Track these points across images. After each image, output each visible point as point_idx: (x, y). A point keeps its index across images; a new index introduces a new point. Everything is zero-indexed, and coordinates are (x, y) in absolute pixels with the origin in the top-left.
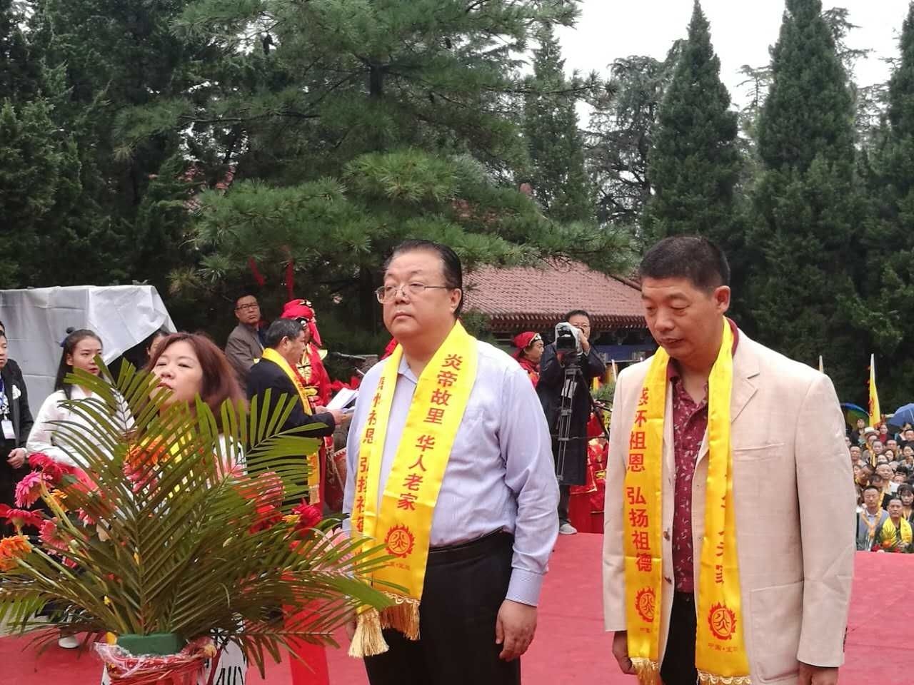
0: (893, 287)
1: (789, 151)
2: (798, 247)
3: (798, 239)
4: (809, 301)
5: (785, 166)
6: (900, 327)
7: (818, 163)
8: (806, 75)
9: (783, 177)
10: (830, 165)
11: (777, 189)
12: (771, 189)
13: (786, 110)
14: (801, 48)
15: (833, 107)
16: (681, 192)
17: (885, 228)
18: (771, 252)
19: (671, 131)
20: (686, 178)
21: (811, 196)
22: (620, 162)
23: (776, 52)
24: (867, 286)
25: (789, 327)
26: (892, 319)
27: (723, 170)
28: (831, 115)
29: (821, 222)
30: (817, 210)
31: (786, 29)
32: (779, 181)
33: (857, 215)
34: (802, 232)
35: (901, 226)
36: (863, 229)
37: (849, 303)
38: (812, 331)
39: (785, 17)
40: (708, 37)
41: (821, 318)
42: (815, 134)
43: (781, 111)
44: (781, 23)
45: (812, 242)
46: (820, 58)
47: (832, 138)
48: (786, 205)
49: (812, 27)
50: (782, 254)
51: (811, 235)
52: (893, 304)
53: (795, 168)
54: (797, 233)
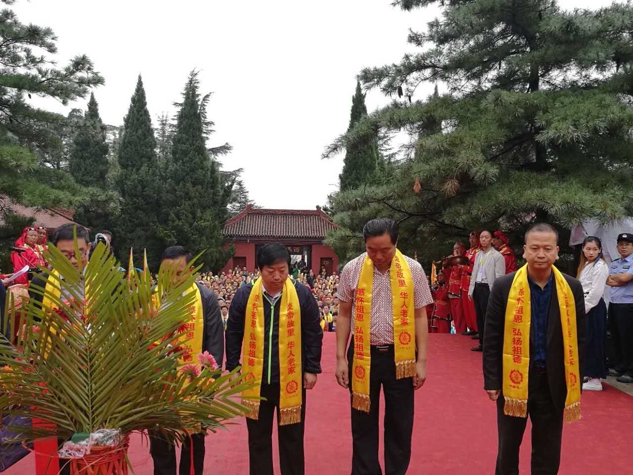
0: (173, 222)
1: (132, 162)
2: (135, 203)
3: (135, 199)
4: (138, 225)
5: (130, 168)
6: (176, 238)
7: (144, 168)
8: (140, 132)
9: (129, 173)
10: (149, 170)
11: (126, 178)
12: (124, 177)
13: (131, 145)
14: (138, 120)
15: (150, 146)
16: (84, 175)
17: (170, 197)
19: (79, 148)
20: (86, 169)
21: (140, 181)
22: (45, 158)
23: (127, 120)
24: (165, 221)
25: (129, 235)
26: (173, 233)
27: (103, 168)
28: (149, 150)
29: (144, 193)
30: (144, 187)
32: (127, 174)
33: (159, 191)
35: (176, 197)
36: (161, 197)
37: (155, 227)
38: (139, 238)
39: (131, 106)
40: (97, 110)
41: (143, 232)
42: (143, 156)
43: (129, 145)
44: (129, 107)
45: (140, 201)
46: (145, 126)
47: (149, 159)
48: (130, 185)
49: (143, 112)
51: (140, 198)
52: (174, 228)
53: (134, 170)
54: (135, 196)
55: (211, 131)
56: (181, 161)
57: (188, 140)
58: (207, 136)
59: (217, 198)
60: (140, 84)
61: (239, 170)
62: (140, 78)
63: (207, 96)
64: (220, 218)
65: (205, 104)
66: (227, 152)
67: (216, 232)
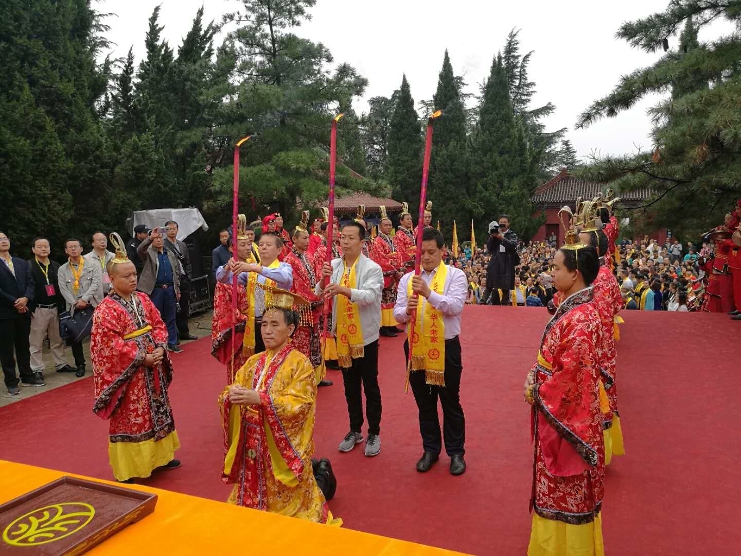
0: (481, 192)
1: (441, 138)
2: (445, 177)
3: (445, 174)
4: (448, 199)
5: (440, 144)
6: (483, 208)
7: (452, 143)
9: (439, 149)
10: (457, 144)
11: (437, 154)
12: (434, 153)
14: (445, 96)
15: (458, 121)
16: (399, 155)
17: (478, 169)
18: (434, 180)
19: (395, 130)
20: (401, 149)
21: (449, 157)
22: (374, 141)
23: (435, 97)
24: (471, 192)
25: (442, 209)
26: (481, 205)
27: (416, 146)
28: (457, 124)
29: (453, 167)
30: (452, 161)
31: (440, 88)
32: (437, 151)
33: (468, 164)
34: (447, 171)
35: (484, 168)
36: (469, 170)
37: (464, 199)
38: (450, 210)
39: (439, 83)
40: (409, 91)
41: (454, 205)
42: (451, 131)
44: (437, 85)
45: (450, 175)
47: (458, 133)
48: (440, 160)
49: (450, 88)
50: (438, 180)
51: (450, 172)
52: (481, 199)
53: (444, 145)
54: (444, 171)
55: (532, 92)
56: (488, 132)
57: (494, 109)
58: (528, 98)
59: (524, 165)
60: (447, 59)
61: (562, 131)
62: (446, 53)
63: (527, 56)
64: (528, 185)
65: (525, 65)
66: (549, 113)
67: (524, 200)
